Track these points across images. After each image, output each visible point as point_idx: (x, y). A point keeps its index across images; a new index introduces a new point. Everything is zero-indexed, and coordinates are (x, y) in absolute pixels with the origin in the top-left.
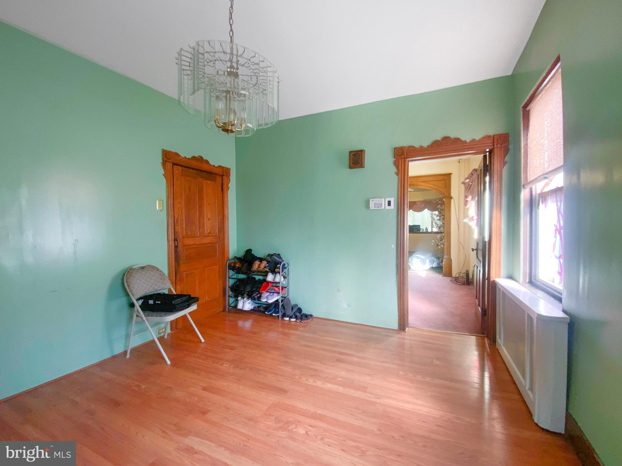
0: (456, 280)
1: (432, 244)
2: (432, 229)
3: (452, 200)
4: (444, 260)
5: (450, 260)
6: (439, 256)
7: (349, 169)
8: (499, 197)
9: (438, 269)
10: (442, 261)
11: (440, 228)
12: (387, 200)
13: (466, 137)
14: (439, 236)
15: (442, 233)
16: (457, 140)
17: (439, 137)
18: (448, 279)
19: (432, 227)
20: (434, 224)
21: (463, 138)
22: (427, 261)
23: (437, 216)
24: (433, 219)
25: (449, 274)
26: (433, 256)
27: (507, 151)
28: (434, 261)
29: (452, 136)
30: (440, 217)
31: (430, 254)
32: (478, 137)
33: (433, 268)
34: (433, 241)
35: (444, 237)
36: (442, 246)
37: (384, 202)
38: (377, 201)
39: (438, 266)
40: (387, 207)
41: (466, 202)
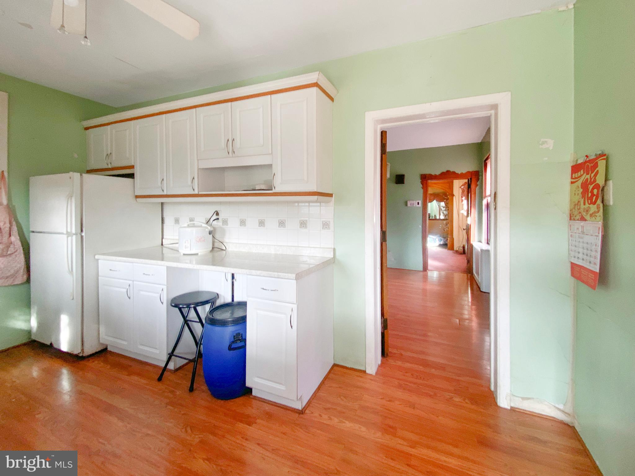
0: (457, 252)
1: (440, 228)
2: (439, 217)
3: (454, 197)
4: (448, 239)
5: (453, 239)
6: (445, 236)
7: (396, 185)
8: (474, 202)
9: (445, 245)
10: (447, 240)
11: (446, 216)
12: (417, 201)
13: (459, 171)
14: (445, 222)
15: (447, 220)
16: (454, 173)
17: (445, 171)
18: (451, 252)
19: (440, 215)
20: (441, 213)
21: (457, 172)
22: (437, 240)
23: (444, 207)
24: (440, 209)
25: (452, 248)
26: (440, 236)
27: (478, 180)
28: (441, 240)
29: (452, 170)
30: (446, 208)
31: (439, 235)
32: (464, 172)
33: (441, 245)
34: (441, 226)
35: (448, 223)
36: (447, 229)
37: (415, 203)
38: (412, 202)
39: (444, 243)
40: (417, 206)
41: (462, 201)
